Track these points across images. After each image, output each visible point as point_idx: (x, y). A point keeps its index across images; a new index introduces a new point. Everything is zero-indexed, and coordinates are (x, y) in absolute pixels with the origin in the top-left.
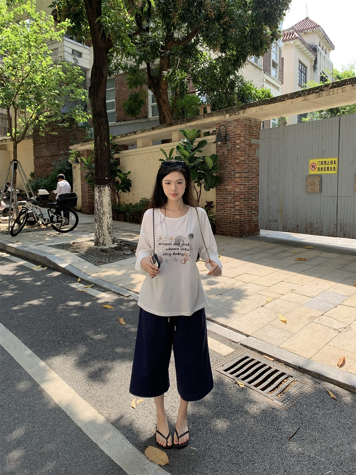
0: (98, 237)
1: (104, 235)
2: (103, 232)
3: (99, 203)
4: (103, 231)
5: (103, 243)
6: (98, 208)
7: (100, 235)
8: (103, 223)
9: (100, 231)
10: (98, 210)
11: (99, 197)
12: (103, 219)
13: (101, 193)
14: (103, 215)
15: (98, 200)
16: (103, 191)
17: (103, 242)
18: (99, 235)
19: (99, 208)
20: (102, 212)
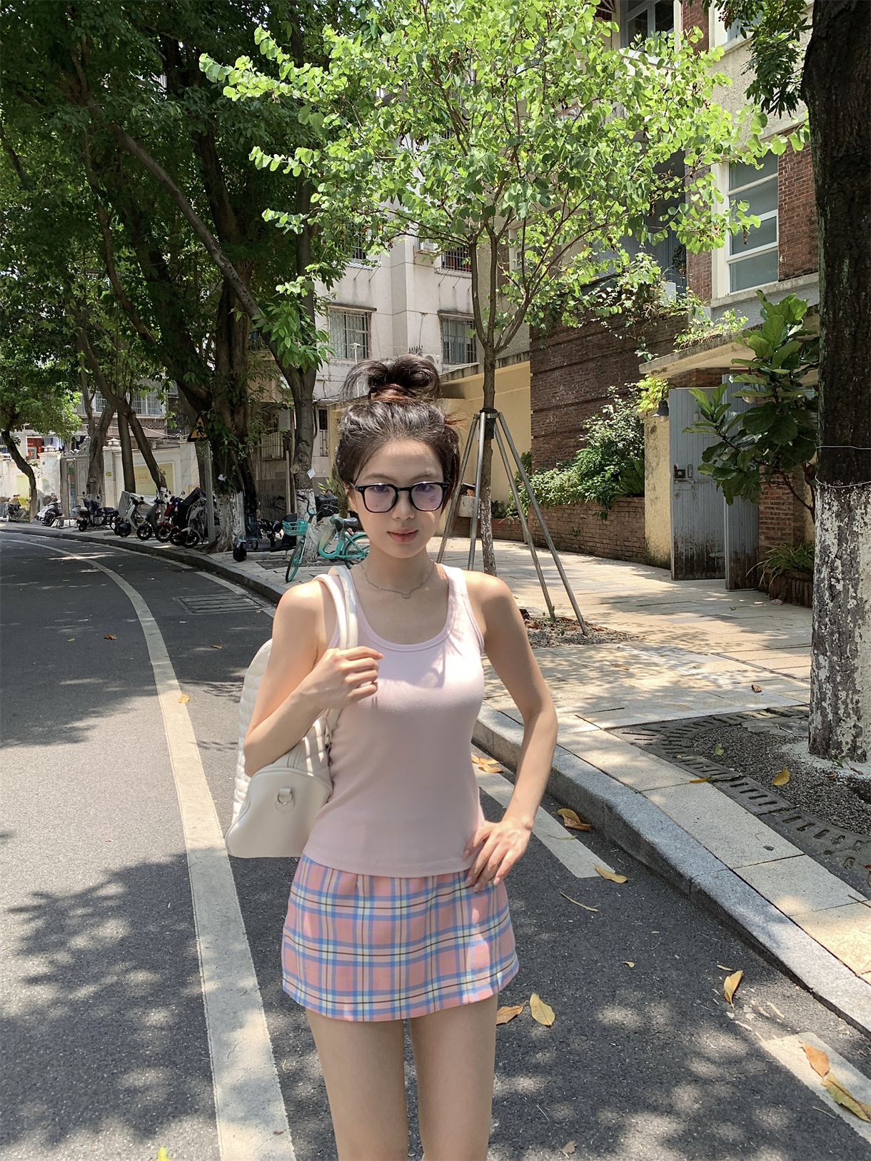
0: (830, 717)
1: (857, 711)
2: (856, 697)
3: (838, 563)
4: (856, 692)
5: (854, 748)
6: (831, 587)
7: (841, 712)
8: (854, 657)
9: (843, 695)
10: (833, 597)
11: (841, 539)
12: (858, 640)
13: (852, 519)
14: (855, 621)
15: (834, 550)
16: (858, 511)
17: (854, 741)
18: (836, 710)
19: (839, 587)
20: (852, 604)
